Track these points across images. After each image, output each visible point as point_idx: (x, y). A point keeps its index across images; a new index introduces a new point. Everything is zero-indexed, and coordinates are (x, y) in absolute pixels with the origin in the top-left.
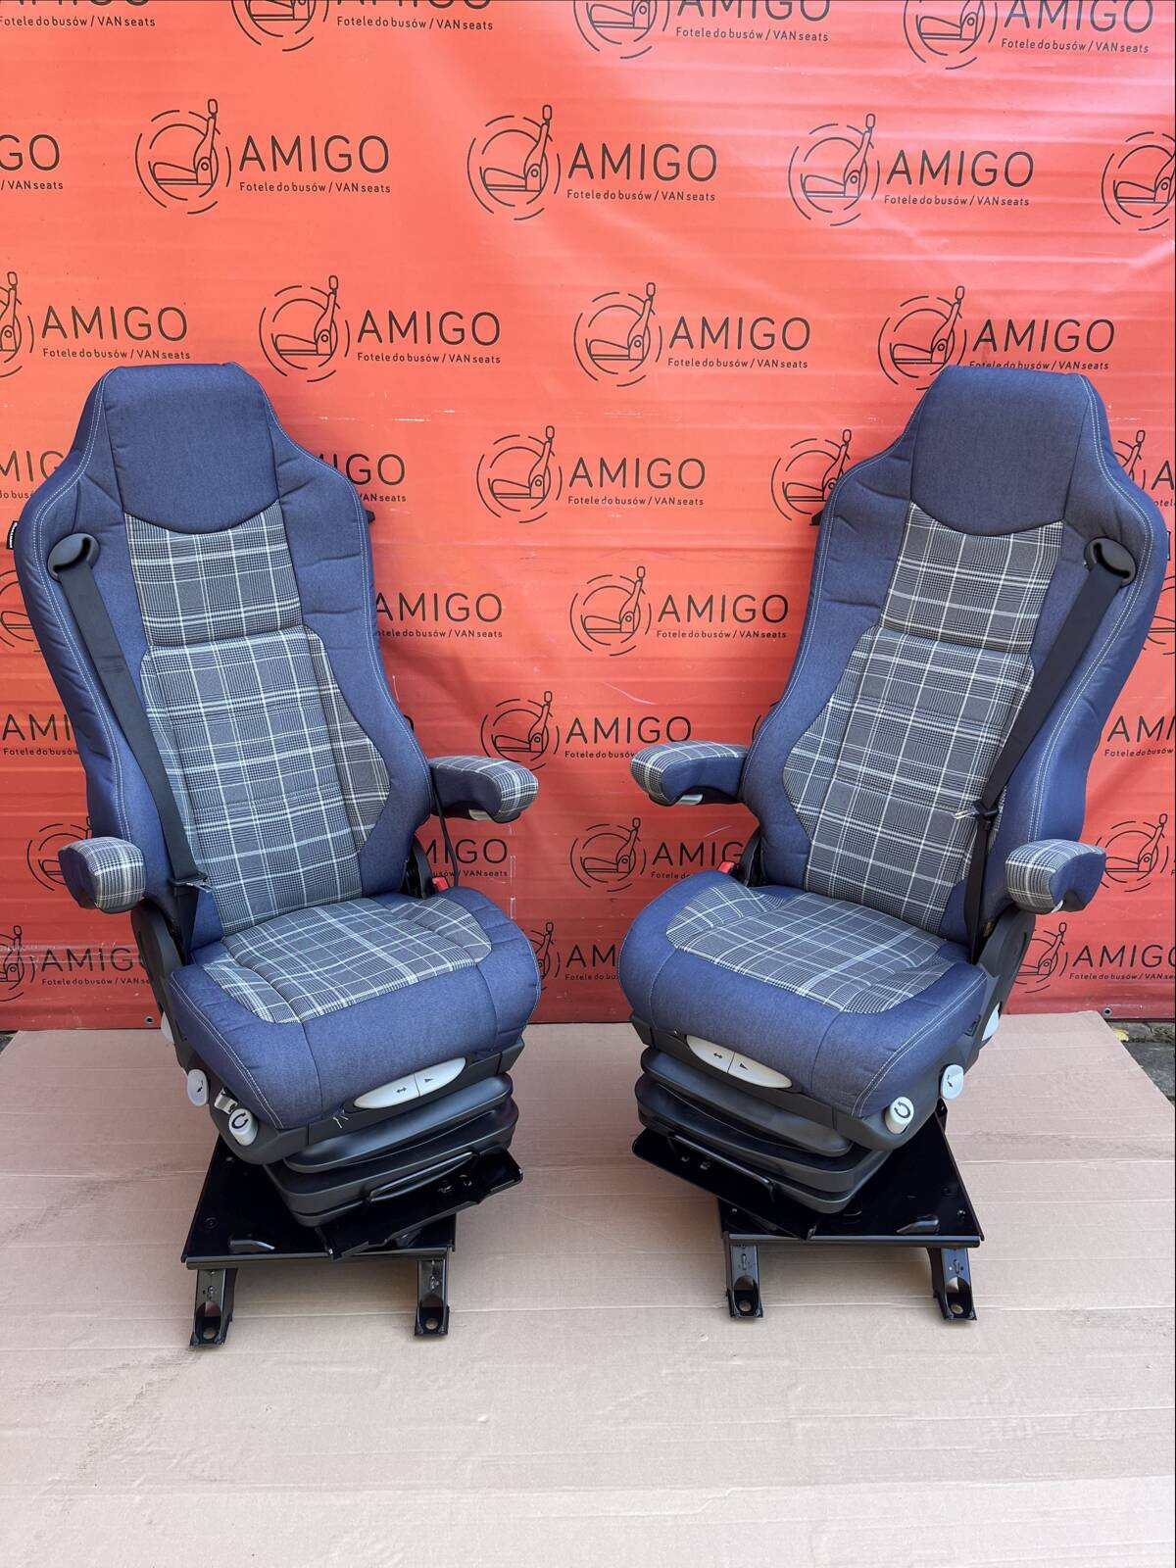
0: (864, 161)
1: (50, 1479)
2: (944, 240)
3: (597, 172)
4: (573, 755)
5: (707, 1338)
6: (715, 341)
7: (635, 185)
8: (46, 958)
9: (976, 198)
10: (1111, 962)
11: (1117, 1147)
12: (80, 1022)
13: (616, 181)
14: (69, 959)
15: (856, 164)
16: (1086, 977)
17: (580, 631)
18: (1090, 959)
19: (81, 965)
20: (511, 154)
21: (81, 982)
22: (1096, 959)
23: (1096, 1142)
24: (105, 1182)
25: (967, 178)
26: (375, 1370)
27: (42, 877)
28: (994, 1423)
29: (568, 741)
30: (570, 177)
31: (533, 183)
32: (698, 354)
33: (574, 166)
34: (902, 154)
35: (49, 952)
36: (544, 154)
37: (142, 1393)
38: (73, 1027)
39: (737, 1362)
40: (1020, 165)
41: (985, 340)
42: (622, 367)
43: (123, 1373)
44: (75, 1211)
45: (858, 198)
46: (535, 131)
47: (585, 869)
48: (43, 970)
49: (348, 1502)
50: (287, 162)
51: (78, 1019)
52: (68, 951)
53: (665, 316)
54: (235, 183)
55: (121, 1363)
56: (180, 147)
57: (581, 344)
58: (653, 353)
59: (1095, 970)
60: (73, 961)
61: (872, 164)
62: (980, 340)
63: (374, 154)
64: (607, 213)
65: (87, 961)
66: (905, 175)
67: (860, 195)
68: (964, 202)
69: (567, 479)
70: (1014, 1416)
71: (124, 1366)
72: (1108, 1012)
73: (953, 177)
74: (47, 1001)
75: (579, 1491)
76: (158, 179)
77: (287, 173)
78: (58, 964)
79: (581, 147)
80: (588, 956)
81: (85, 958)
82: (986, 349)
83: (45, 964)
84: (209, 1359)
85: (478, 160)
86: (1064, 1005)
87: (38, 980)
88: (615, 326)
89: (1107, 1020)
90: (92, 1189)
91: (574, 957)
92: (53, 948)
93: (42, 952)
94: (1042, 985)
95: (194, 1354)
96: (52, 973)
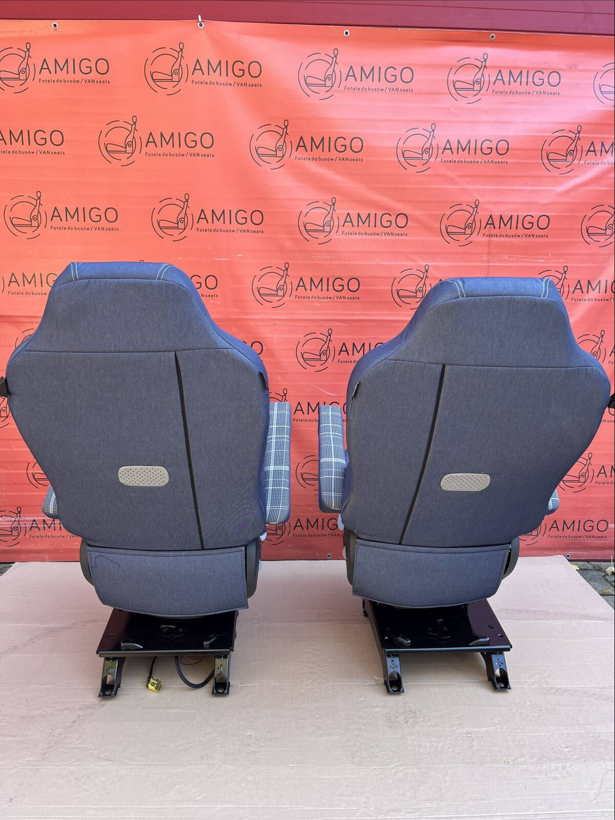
0: (431, 144)
1: (27, 760)
2: (469, 179)
3: (309, 148)
5: (363, 698)
6: (364, 223)
7: (326, 155)
8: (33, 524)
9: (483, 161)
10: (568, 529)
12: (47, 558)
13: (317, 153)
14: (44, 524)
15: (428, 145)
16: (556, 537)
17: (301, 360)
18: (557, 527)
19: (49, 527)
20: (269, 141)
21: (49, 537)
22: (560, 527)
24: (58, 628)
25: (479, 152)
27: (33, 481)
28: (509, 738)
29: (294, 414)
30: (296, 150)
31: (280, 153)
32: (355, 230)
33: (299, 146)
34: (448, 141)
35: (34, 521)
36: (284, 141)
37: (75, 721)
38: (43, 560)
39: (378, 709)
40: (503, 145)
41: (490, 224)
42: (321, 236)
43: (65, 712)
44: (43, 641)
45: (429, 160)
46: (280, 131)
47: (303, 479)
48: (30, 530)
49: (179, 771)
50: (167, 144)
51: (46, 556)
52: (44, 520)
53: (341, 211)
54: (143, 153)
55: (64, 707)
56: (119, 136)
57: (301, 224)
58: (335, 229)
59: (560, 533)
60: (46, 526)
61: (434, 145)
62: (487, 224)
63: (207, 140)
64: (314, 168)
65: (53, 525)
66: (450, 150)
67: (429, 159)
68: (477, 162)
69: (295, 287)
70: (519, 735)
72: (568, 556)
73: (472, 152)
74: (32, 546)
75: (296, 767)
76: (109, 151)
77: (167, 149)
78: (38, 527)
79: (302, 138)
80: (304, 524)
81: (52, 523)
82: (490, 228)
83: (31, 527)
84: (110, 704)
85: (255, 143)
86: (546, 552)
87: (27, 535)
88: (317, 216)
89: (569, 560)
90: (52, 631)
91: (297, 525)
92: (36, 518)
93: (30, 521)
94: (534, 541)
95: (103, 702)
96: (36, 532)
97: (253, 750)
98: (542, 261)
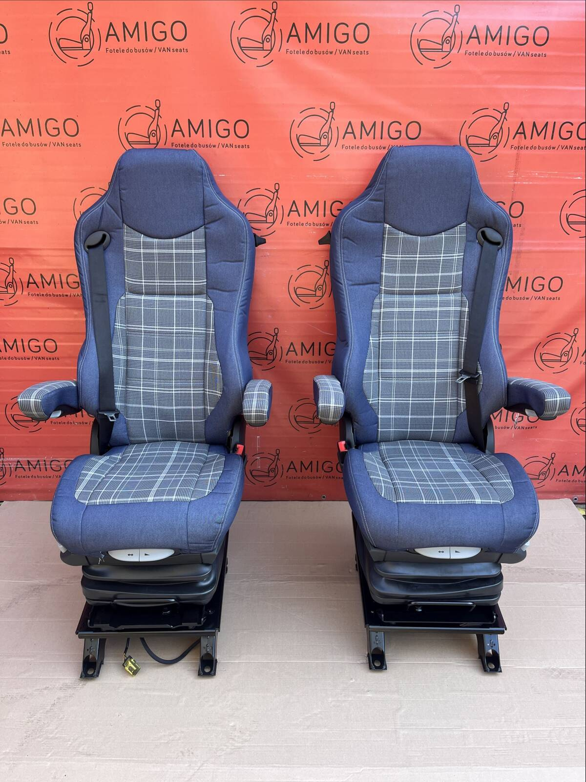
0: (454, 31)
1: (4, 751)
2: (498, 76)
3: (303, 39)
4: (290, 362)
5: (354, 680)
6: (368, 135)
7: (324, 46)
8: (17, 465)
9: (517, 52)
10: (579, 473)
11: (579, 576)
12: (35, 497)
13: (313, 44)
14: (29, 465)
15: (449, 33)
16: (565, 481)
17: (294, 296)
18: (567, 472)
19: (35, 468)
20: (255, 30)
21: (35, 477)
22: (570, 471)
23: (568, 573)
24: (43, 585)
25: (512, 41)
26: (176, 695)
27: (13, 423)
28: (507, 733)
29: (287, 355)
30: (288, 42)
31: (267, 46)
32: (358, 142)
33: (290, 35)
34: (475, 27)
35: (18, 461)
36: (273, 29)
37: (54, 704)
38: (32, 500)
39: (369, 695)
40: (542, 33)
41: (520, 133)
42: (316, 150)
43: (45, 692)
44: (26, 601)
45: (450, 52)
46: (268, 16)
47: (296, 422)
48: (16, 471)
49: (159, 769)
50: (132, 36)
51: (34, 495)
52: (28, 461)
53: (340, 122)
54: (103, 49)
55: (45, 686)
57: (294, 137)
58: (334, 142)
59: (570, 478)
60: (31, 466)
61: (458, 33)
62: (517, 133)
63: (179, 30)
64: (309, 63)
65: (38, 466)
66: (477, 39)
67: (451, 50)
68: (510, 55)
69: (286, 212)
70: (518, 729)
71: (46, 688)
72: (576, 499)
73: (504, 41)
74: (18, 486)
75: (282, 767)
76: (62, 48)
77: (131, 43)
78: (23, 468)
79: (294, 25)
80: (298, 467)
81: (37, 464)
82: (520, 137)
83: (16, 468)
84: (91, 685)
85: (236, 34)
86: (552, 495)
87: (13, 476)
88: (313, 127)
89: (575, 504)
90: (36, 589)
91: (291, 467)
92: (20, 459)
93: (14, 461)
94: (541, 485)
95: (83, 682)
96: (20, 472)
97: (236, 745)
98: (579, 178)
